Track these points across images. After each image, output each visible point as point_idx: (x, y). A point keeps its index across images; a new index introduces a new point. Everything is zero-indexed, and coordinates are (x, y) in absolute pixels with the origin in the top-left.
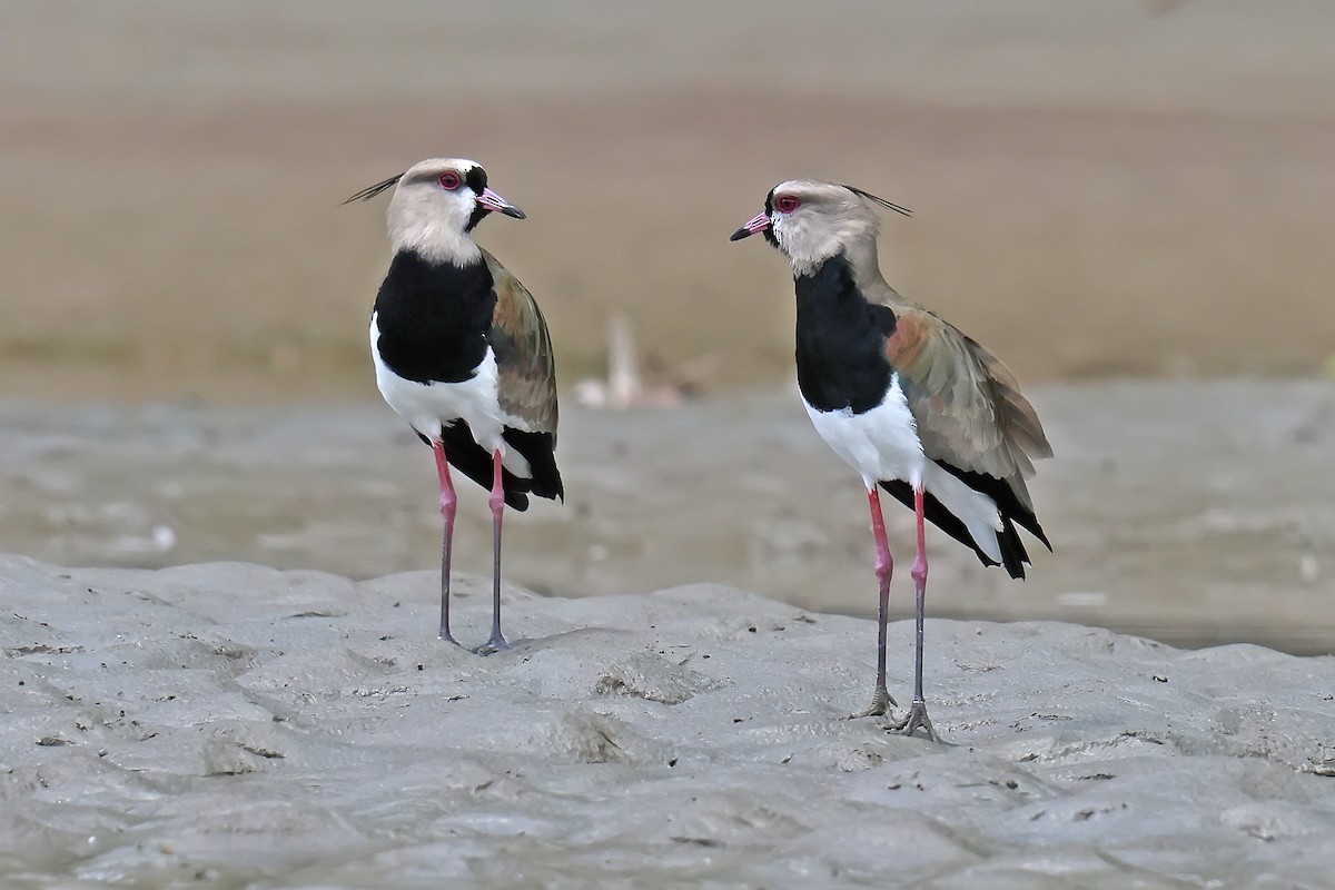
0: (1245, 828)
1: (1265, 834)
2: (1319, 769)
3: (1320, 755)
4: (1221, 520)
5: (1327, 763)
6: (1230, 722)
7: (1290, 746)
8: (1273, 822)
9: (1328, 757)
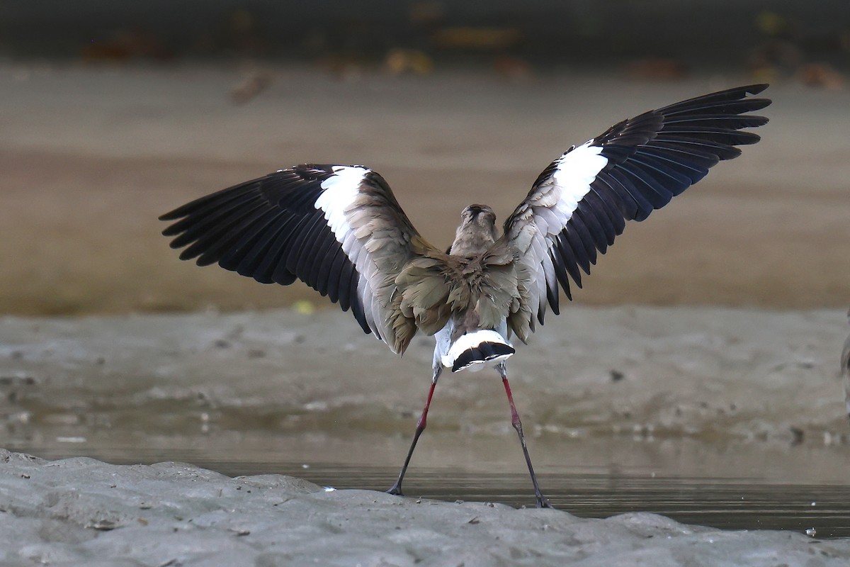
0: (32, 558)
1: (44, 561)
2: (97, 526)
3: (98, 519)
4: (159, 393)
5: (102, 522)
6: (53, 500)
7: (81, 513)
8: (49, 555)
9: (102, 519)
